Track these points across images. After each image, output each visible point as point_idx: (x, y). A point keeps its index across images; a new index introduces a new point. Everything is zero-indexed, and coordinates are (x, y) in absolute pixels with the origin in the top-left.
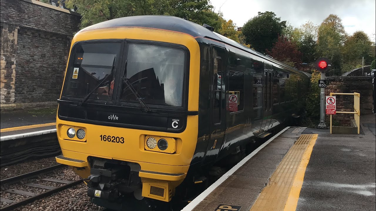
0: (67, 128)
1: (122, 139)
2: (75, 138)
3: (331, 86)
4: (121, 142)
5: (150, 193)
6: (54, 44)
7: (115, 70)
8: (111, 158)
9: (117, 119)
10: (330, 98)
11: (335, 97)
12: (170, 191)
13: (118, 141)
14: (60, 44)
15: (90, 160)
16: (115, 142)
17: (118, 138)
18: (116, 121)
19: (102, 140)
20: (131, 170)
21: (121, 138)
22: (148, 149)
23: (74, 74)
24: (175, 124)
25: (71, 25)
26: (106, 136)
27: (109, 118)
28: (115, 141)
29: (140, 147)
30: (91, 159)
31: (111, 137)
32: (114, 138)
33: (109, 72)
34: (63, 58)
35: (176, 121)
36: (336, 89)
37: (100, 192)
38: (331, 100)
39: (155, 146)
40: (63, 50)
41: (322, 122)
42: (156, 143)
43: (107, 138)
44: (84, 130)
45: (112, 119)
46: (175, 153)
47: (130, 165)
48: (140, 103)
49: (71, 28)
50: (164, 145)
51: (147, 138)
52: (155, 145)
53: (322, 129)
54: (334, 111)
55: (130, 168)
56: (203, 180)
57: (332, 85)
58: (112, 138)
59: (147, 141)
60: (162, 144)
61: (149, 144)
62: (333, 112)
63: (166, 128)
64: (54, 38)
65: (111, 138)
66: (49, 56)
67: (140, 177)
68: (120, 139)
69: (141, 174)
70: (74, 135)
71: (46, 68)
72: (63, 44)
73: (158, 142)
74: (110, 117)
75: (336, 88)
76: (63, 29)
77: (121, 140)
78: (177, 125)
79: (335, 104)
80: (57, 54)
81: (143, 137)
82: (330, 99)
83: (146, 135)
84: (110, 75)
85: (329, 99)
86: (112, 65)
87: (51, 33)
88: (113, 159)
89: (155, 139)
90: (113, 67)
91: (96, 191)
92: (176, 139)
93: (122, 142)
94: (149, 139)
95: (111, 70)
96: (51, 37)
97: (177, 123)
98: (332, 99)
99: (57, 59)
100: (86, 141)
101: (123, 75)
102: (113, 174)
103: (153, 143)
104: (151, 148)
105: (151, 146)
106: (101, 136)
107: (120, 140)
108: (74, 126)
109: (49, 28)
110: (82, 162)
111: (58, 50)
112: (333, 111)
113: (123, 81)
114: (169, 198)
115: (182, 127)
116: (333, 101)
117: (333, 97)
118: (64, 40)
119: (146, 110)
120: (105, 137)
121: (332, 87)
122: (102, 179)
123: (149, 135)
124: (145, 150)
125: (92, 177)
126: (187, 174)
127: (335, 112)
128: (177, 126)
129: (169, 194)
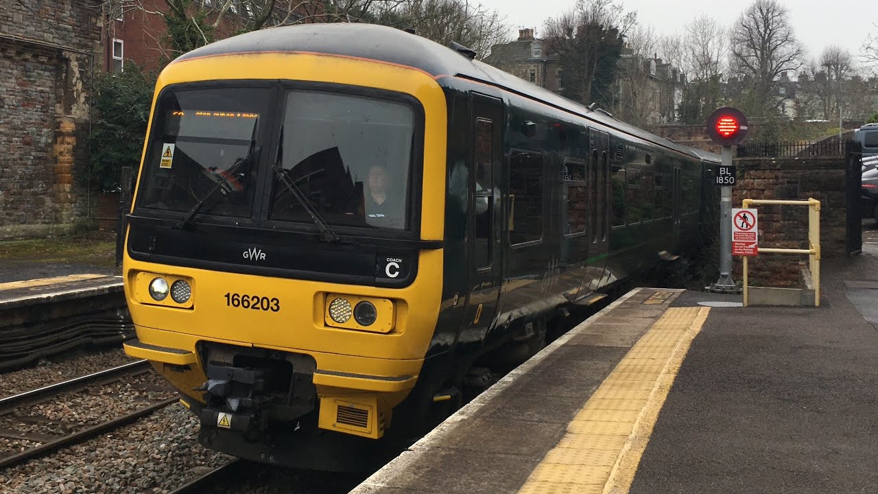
0: (150, 277)
1: (275, 302)
2: (169, 300)
3: (748, 183)
4: (272, 308)
5: (338, 421)
6: (27, 72)
7: (257, 148)
8: (251, 345)
9: (264, 257)
10: (742, 212)
11: (755, 211)
12: (380, 414)
13: (265, 307)
14: (42, 72)
15: (201, 349)
16: (258, 308)
17: (265, 301)
18: (260, 262)
19: (229, 304)
20: (294, 371)
21: (272, 301)
22: (333, 324)
23: (162, 158)
24: (393, 270)
25: (72, 22)
26: (239, 296)
27: (245, 255)
28: (259, 305)
29: (315, 319)
30: (204, 347)
31: (251, 298)
32: (256, 300)
33: (244, 152)
34: (52, 110)
35: (394, 263)
36: (763, 190)
37: (229, 417)
38: (745, 217)
39: (348, 317)
40: (51, 87)
41: (725, 277)
42: (351, 311)
43: (240, 299)
44: (187, 283)
45: (251, 257)
46: (391, 332)
47: (291, 360)
48: (313, 222)
49: (74, 30)
50: (367, 316)
51: (330, 299)
52: (347, 314)
53: (726, 293)
54: (753, 246)
55: (292, 366)
56: (452, 394)
57: (752, 181)
58: (253, 299)
59: (331, 306)
60: (365, 313)
61: (334, 313)
62: (749, 250)
63: (373, 276)
64: (28, 56)
65: (250, 300)
66: (14, 103)
67: (315, 385)
68: (270, 302)
69: (317, 379)
70: (166, 294)
71: (6, 135)
72: (50, 71)
73: (355, 308)
74: (249, 253)
75: (762, 187)
76: (51, 33)
77: (272, 304)
78: (397, 270)
79: (755, 229)
80: (34, 100)
81: (321, 297)
82: (742, 215)
83: (327, 294)
84: (246, 160)
85: (740, 217)
86: (249, 138)
87: (18, 43)
88: (255, 345)
89: (346, 303)
90: (253, 143)
91: (221, 415)
92: (394, 300)
93: (275, 308)
94: (334, 301)
95: (246, 149)
96: (19, 53)
97: (397, 266)
98: (747, 215)
99: (36, 111)
100: (192, 308)
101: (276, 161)
102: (257, 377)
103: (344, 311)
104: (338, 322)
105: (339, 317)
106: (228, 296)
107: (270, 304)
108: (166, 275)
109: (12, 30)
110: (185, 352)
111: (39, 88)
112: (750, 246)
113: (275, 173)
114: (380, 429)
115: (408, 275)
116: (750, 221)
117: (750, 210)
118: (54, 61)
119: (329, 237)
120: (236, 297)
121: (753, 184)
122: (233, 388)
123: (335, 294)
124: (326, 325)
125: (212, 384)
126: (418, 378)
127: (755, 249)
128: (397, 273)
129: (380, 422)
